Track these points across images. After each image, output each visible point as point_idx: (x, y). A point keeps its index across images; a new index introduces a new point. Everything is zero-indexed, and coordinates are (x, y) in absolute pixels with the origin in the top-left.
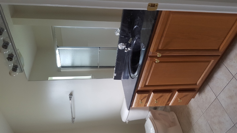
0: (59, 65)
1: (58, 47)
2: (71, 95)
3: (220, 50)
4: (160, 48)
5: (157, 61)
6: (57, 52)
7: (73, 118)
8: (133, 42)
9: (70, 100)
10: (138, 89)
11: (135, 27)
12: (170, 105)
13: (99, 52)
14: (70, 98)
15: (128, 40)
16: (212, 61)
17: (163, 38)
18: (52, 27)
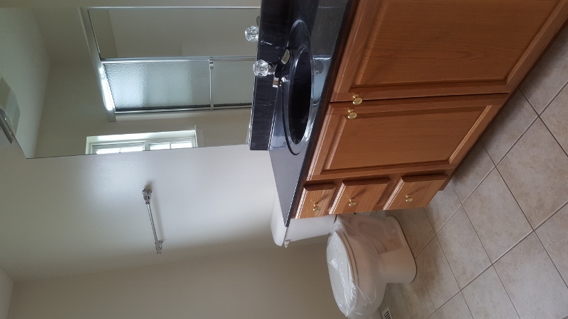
0: (110, 106)
1: (102, 59)
2: (148, 191)
3: (508, 81)
4: (359, 82)
5: (352, 115)
6: (101, 70)
7: (159, 243)
8: (294, 62)
9: (147, 203)
10: (308, 180)
11: (296, 22)
12: (385, 208)
13: (212, 68)
14: (147, 198)
15: (281, 56)
16: (488, 108)
17: (369, 53)
18: (81, 9)
